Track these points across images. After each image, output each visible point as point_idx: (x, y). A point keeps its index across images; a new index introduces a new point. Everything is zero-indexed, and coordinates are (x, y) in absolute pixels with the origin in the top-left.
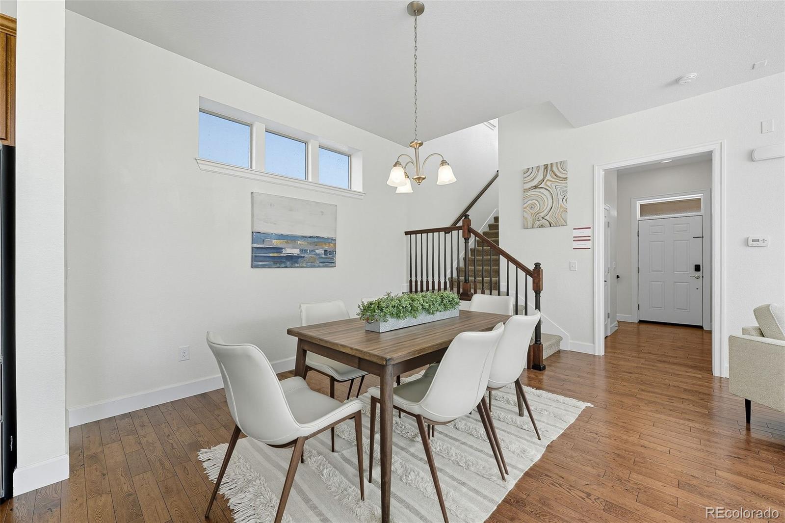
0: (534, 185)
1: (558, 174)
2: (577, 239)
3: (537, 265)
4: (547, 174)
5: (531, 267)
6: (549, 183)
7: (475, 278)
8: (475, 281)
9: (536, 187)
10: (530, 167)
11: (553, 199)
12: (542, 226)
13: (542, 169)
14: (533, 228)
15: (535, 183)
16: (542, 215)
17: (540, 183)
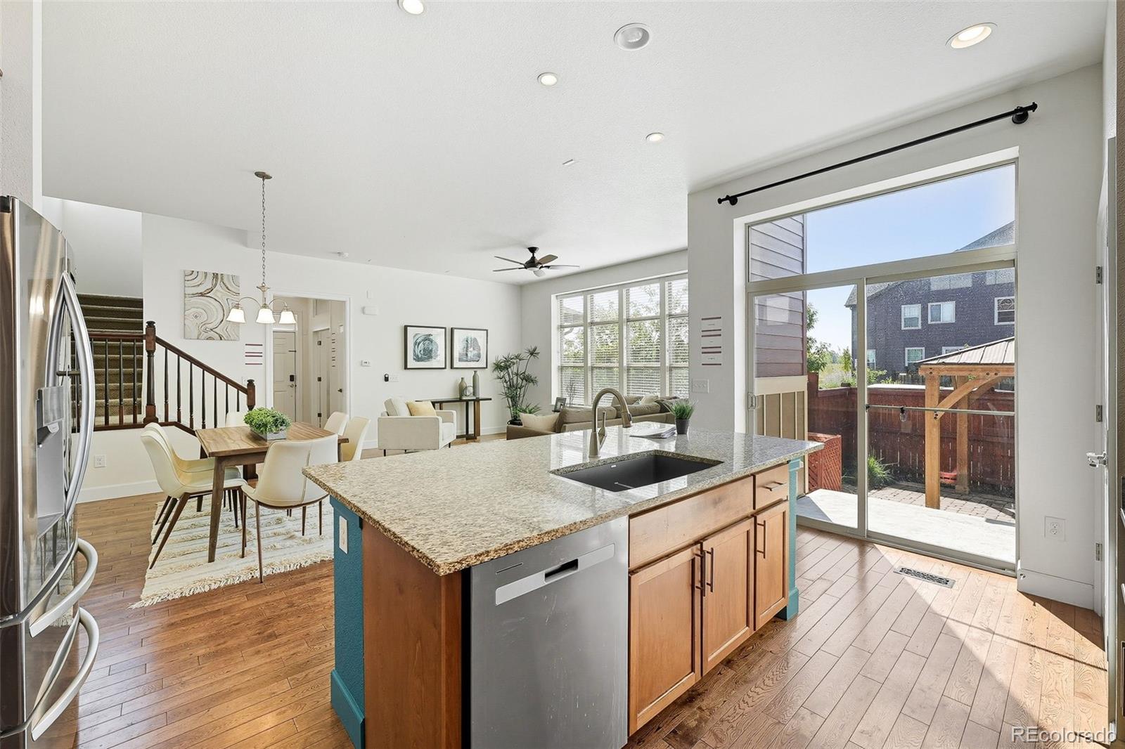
0: (199, 292)
1: (230, 288)
2: (249, 355)
3: (251, 383)
4: (216, 284)
5: (245, 385)
6: (219, 294)
7: (106, 401)
8: (106, 405)
9: (202, 295)
10: (196, 270)
11: (224, 311)
12: (210, 338)
13: (210, 277)
14: (198, 339)
15: (201, 289)
16: (211, 326)
17: (208, 291)
